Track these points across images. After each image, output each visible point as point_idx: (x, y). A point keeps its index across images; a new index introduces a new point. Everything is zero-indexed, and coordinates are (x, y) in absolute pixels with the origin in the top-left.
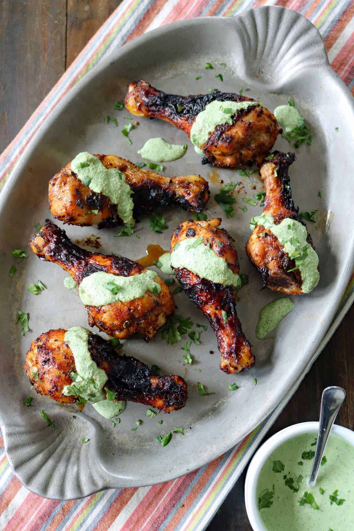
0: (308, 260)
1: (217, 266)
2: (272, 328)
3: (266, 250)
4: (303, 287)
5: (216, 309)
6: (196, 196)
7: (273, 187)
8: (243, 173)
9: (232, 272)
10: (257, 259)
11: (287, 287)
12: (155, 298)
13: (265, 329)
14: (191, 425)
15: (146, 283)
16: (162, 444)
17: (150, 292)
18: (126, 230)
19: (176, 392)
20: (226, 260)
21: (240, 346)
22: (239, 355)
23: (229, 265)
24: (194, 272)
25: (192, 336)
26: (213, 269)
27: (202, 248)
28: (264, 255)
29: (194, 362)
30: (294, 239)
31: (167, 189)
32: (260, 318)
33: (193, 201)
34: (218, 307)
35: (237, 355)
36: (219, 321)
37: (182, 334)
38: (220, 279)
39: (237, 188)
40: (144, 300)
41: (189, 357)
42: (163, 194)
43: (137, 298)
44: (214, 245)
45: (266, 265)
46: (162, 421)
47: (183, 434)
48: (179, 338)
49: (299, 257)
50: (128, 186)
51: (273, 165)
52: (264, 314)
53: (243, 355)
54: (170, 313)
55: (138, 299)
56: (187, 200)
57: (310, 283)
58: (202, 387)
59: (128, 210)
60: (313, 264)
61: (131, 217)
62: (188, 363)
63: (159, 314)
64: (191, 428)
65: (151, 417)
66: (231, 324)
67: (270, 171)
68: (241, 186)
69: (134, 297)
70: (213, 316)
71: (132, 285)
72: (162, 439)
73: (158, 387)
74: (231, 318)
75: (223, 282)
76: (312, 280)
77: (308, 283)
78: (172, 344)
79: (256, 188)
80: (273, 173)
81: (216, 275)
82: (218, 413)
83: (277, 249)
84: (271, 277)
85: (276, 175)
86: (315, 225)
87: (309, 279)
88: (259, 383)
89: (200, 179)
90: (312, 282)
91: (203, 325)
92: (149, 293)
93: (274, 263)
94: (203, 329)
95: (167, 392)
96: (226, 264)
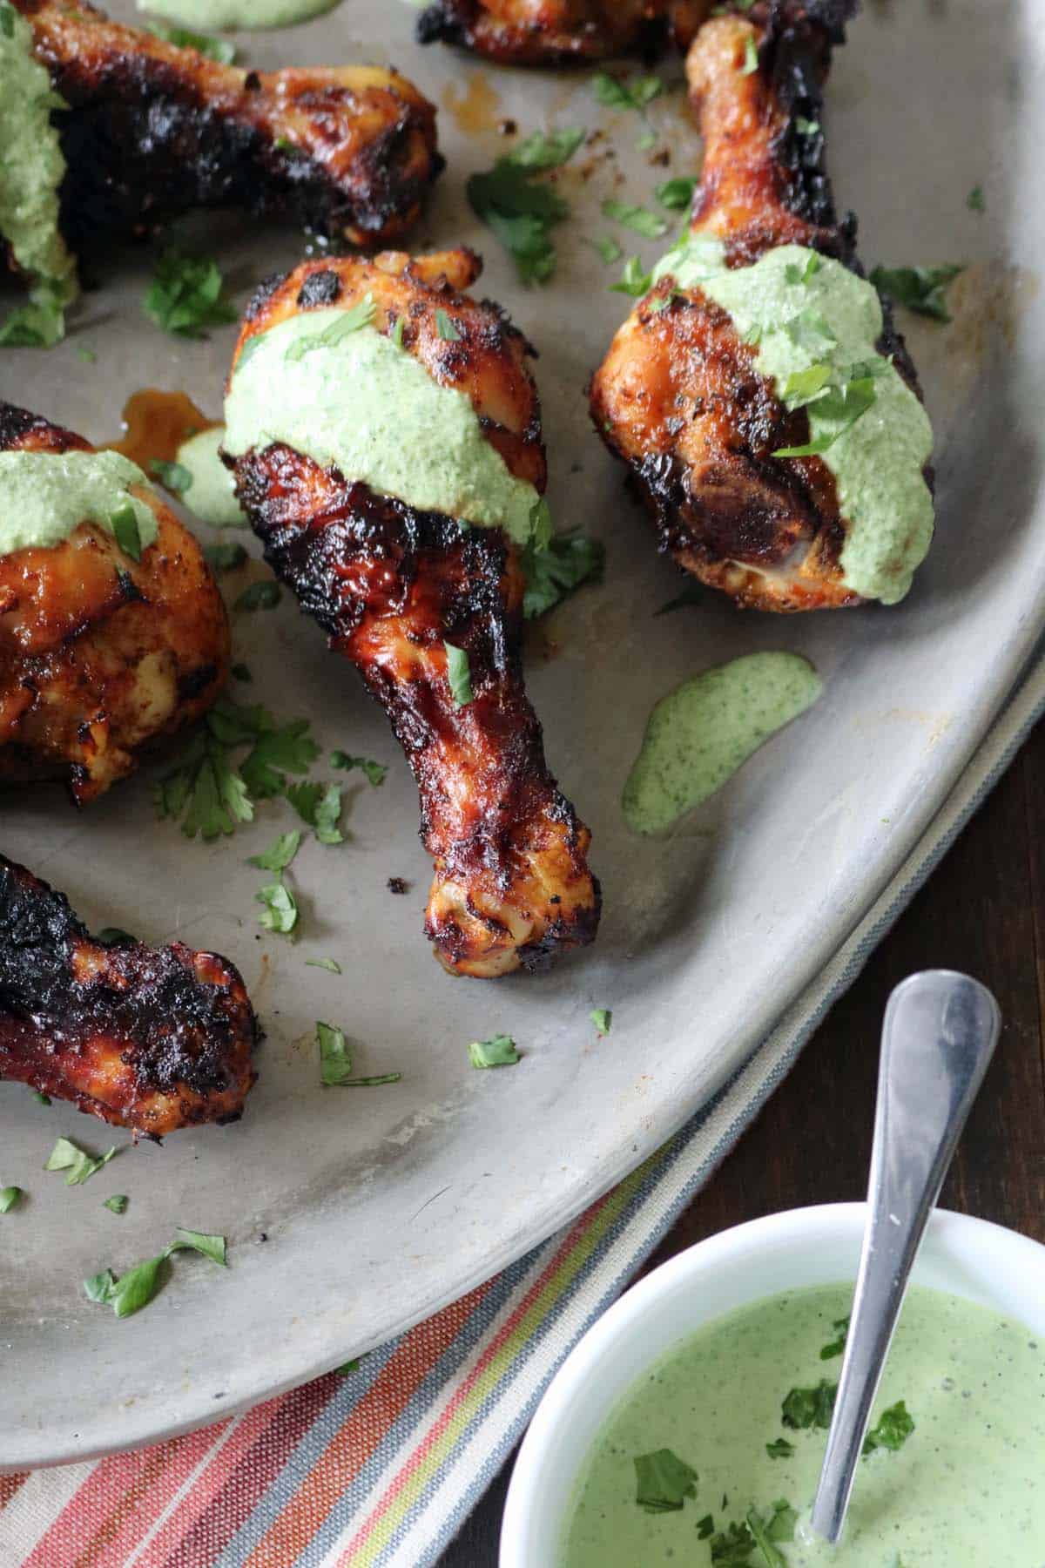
0: (873, 422)
1: (429, 425)
2: (707, 788)
3: (673, 373)
4: (848, 558)
5: (421, 640)
6: (364, 146)
7: (739, 122)
8: (614, 92)
9: (500, 464)
10: (628, 415)
11: (775, 560)
12: (123, 566)
13: (672, 791)
14: (268, 1223)
15: (86, 488)
16: (116, 1304)
17: (102, 533)
18: (32, 322)
19: (190, 1016)
20: (476, 405)
21: (527, 822)
22: (519, 860)
23: (489, 432)
24: (319, 461)
25: (307, 805)
26: (408, 438)
27: (368, 345)
28: (663, 396)
29: (307, 924)
30: (808, 322)
31: (231, 113)
32: (648, 738)
33: (347, 170)
34: (432, 634)
35: (509, 857)
36: (429, 699)
37: (258, 792)
38: (442, 483)
39: (582, 157)
40: (68, 564)
41: (282, 900)
42: (206, 126)
43: (31, 548)
44: (423, 337)
45: (670, 444)
46: (125, 1200)
47: (225, 1261)
48: (244, 809)
49: (825, 399)
50: (41, 73)
51: (745, 27)
52: (671, 715)
53: (532, 859)
54: (195, 661)
55: (38, 551)
56: (320, 167)
57: (882, 538)
58: (338, 1043)
59: (33, 187)
60: (901, 447)
61: (50, 228)
62: (277, 930)
63: (139, 655)
64: (265, 1238)
65: (73, 1175)
66: (484, 713)
67: (729, 55)
68: (600, 149)
69: (17, 540)
70: (402, 684)
71: (13, 488)
72: (115, 1280)
73: (104, 991)
74: (489, 685)
75: (453, 504)
76: (892, 520)
77: (875, 533)
78: (210, 838)
79: (673, 159)
80: (740, 61)
81: (423, 467)
82: (407, 1168)
83: (725, 363)
84: (693, 497)
85: (752, 64)
86: (947, 332)
87: (876, 514)
88: (618, 1028)
89: (394, 83)
90: (894, 533)
91: (369, 756)
92: (96, 536)
93: (706, 429)
94: (364, 778)
95: (149, 1013)
96: (472, 420)
